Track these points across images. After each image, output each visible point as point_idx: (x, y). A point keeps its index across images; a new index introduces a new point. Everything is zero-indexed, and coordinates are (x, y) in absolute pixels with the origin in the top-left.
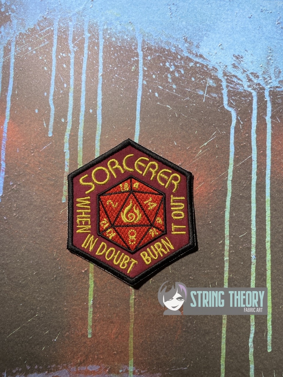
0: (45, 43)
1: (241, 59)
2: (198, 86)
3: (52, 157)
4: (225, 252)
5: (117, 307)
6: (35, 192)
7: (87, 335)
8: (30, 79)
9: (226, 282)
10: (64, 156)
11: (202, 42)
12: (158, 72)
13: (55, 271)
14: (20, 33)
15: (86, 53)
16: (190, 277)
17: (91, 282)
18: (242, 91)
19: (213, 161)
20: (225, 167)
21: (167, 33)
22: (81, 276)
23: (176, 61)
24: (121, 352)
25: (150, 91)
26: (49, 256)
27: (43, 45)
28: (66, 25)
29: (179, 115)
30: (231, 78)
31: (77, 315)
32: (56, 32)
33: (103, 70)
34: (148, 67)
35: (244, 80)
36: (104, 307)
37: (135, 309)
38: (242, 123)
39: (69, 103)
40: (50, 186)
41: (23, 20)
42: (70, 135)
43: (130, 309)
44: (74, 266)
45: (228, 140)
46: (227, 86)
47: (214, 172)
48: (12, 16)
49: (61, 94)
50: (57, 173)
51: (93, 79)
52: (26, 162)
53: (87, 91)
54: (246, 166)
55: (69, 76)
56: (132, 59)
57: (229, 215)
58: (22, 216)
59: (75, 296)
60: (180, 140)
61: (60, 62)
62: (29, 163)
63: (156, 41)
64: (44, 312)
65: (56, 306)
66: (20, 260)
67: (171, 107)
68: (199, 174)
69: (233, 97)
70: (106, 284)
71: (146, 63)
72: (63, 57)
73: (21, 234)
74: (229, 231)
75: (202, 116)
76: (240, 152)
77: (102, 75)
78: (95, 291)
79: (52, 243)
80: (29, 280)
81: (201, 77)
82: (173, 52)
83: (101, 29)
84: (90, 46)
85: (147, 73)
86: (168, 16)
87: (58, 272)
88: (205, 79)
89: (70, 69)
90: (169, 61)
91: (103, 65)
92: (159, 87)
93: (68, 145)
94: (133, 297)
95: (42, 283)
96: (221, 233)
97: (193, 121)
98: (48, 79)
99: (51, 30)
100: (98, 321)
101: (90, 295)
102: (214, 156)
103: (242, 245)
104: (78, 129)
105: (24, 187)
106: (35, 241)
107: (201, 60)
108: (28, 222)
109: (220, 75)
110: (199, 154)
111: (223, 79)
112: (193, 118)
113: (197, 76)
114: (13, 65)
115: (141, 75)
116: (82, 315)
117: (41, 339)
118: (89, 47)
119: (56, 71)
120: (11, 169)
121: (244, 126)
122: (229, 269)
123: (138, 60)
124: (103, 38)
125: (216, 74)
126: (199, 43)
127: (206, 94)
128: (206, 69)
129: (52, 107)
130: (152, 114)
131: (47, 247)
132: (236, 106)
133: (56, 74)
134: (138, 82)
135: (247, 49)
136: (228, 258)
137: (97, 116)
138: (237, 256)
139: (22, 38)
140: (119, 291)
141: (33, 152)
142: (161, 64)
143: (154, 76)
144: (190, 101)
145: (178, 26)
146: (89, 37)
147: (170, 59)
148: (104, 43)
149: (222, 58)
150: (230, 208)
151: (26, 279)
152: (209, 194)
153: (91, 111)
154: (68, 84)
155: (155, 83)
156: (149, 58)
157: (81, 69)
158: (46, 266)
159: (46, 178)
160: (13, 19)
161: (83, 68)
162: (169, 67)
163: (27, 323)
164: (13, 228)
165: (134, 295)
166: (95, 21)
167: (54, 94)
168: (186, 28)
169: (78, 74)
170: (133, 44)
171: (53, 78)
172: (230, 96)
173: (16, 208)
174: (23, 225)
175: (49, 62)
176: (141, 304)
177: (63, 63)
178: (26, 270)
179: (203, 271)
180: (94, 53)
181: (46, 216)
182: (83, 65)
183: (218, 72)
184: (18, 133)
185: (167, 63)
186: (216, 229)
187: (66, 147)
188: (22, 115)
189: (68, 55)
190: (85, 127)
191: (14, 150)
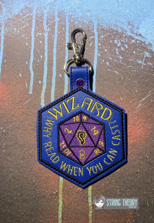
0: (26, 25)
2: (138, 57)
3: (32, 109)
5: (79, 219)
6: (20, 135)
8: (15, 52)
11: (141, 24)
12: (109, 47)
13: (34, 193)
14: (8, 18)
15: (56, 33)
17: (60, 201)
19: (150, 112)
21: (115, 18)
22: (53, 196)
23: (122, 39)
25: (103, 61)
26: (30, 182)
27: (25, 26)
28: (41, 12)
29: (125, 78)
32: (34, 17)
34: (102, 44)
36: (70, 219)
37: (92, 221)
39: (45, 70)
40: (30, 130)
41: (11, 9)
42: (45, 92)
43: (89, 220)
44: (47, 189)
47: (150, 120)
48: (2, 5)
49: (39, 63)
50: (35, 121)
51: (62, 52)
52: (13, 113)
53: (57, 60)
55: (44, 49)
56: (90, 37)
58: (10, 153)
59: (48, 212)
60: (125, 96)
61: (38, 39)
62: (15, 113)
63: (108, 24)
65: (35, 219)
66: (8, 184)
67: (118, 73)
68: (139, 121)
70: (71, 202)
71: (100, 40)
72: (39, 36)
73: (9, 165)
75: (141, 79)
78: (63, 208)
79: (32, 172)
80: (15, 200)
81: (140, 50)
82: (120, 32)
83: (68, 15)
84: (59, 27)
85: (101, 48)
86: (116, 5)
87: (36, 193)
88: (143, 52)
89: (44, 44)
90: (117, 39)
92: (110, 58)
93: (44, 100)
94: (91, 212)
95: (24, 202)
97: (134, 83)
98: (29, 52)
99: (31, 16)
101: (60, 210)
102: (150, 108)
104: (51, 88)
105: (11, 131)
106: (19, 171)
107: (140, 38)
108: (14, 157)
110: (139, 106)
112: (134, 80)
113: (137, 50)
114: (3, 41)
115: (96, 49)
118: (58, 28)
119: (34, 46)
120: (2, 118)
123: (94, 38)
124: (69, 22)
125: (151, 48)
126: (138, 26)
127: (144, 63)
128: (144, 45)
129: (32, 72)
130: (105, 78)
131: (28, 175)
133: (34, 48)
134: (94, 55)
137: (64, 79)
139: (10, 22)
140: (81, 207)
141: (18, 105)
142: (111, 41)
143: (106, 50)
144: (132, 68)
145: (123, 13)
146: (58, 21)
147: (117, 37)
148: (69, 25)
151: (12, 199)
152: (147, 136)
153: (60, 75)
154: (44, 56)
155: (106, 55)
156: (102, 36)
157: (53, 44)
158: (27, 189)
159: (27, 124)
160: (3, 7)
161: (54, 44)
162: (117, 43)
164: (3, 161)
165: (92, 210)
166: (63, 9)
167: (33, 63)
168: (129, 14)
169: (51, 48)
170: (91, 26)
171: (32, 51)
173: (6, 146)
174: (10, 159)
175: (29, 39)
176: (97, 217)
177: (40, 40)
178: (12, 192)
179: (142, 192)
180: (62, 32)
181: (28, 152)
182: (55, 42)
183: (152, 47)
184: (7, 91)
185: (116, 40)
186: (152, 162)
187: (42, 102)
188: (10, 78)
189: (43, 34)
190: (56, 87)
191: (4, 103)
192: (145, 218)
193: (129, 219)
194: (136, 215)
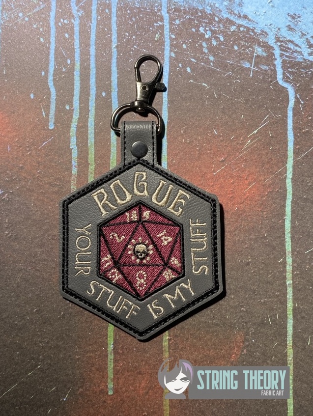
0: (40, 6)
1: (299, 19)
2: (242, 56)
3: (54, 155)
4: (287, 274)
5: (146, 352)
6: (34, 203)
7: (108, 392)
8: (21, 54)
9: (290, 314)
10: (71, 154)
12: (190, 40)
13: (62, 306)
15: (94, 19)
16: (242, 309)
18: (302, 60)
19: (267, 154)
20: (282, 162)
23: (212, 25)
24: (154, 412)
25: (180, 65)
27: (38, 9)
29: (220, 95)
30: (286, 44)
31: (93, 365)
33: (117, 40)
34: (176, 35)
35: (303, 46)
36: (128, 352)
37: (169, 354)
38: (302, 103)
39: (75, 84)
40: (53, 194)
42: (77, 126)
43: (164, 354)
45: (284, 126)
46: (281, 55)
47: (268, 169)
49: (64, 73)
50: (62, 177)
51: (105, 52)
52: (20, 164)
53: (97, 68)
54: (310, 159)
55: (74, 49)
56: (155, 24)
57: (290, 225)
58: (17, 235)
59: (89, 339)
60: (222, 127)
61: (61, 30)
62: (23, 164)
64: (49, 361)
65: (65, 354)
66: (15, 293)
67: (208, 86)
68: (249, 171)
69: (289, 70)
71: (174, 28)
72: (64, 24)
73: (15, 258)
74: (292, 245)
75: (249, 95)
76: (301, 140)
77: (117, 47)
78: (116, 332)
80: (28, 320)
81: (246, 44)
82: (208, 13)
84: (99, 8)
85: (175, 42)
87: (66, 307)
88: (252, 47)
89: (74, 39)
90: (204, 25)
91: (117, 33)
92: (191, 59)
93: (75, 140)
94: (167, 338)
95: (45, 323)
96: (280, 248)
97: (238, 102)
98: (46, 53)
100: (121, 372)
101: (110, 336)
102: (267, 148)
103: (309, 263)
104: (88, 116)
105: (19, 196)
106: (34, 268)
107: (246, 22)
108: (25, 242)
109: (271, 41)
110: (248, 145)
111: (275, 46)
112: (237, 98)
113: (241, 43)
115: (167, 45)
116: (99, 364)
117: (45, 399)
118: (98, 10)
119: (56, 42)
120: (2, 173)
121: (305, 107)
122: (293, 296)
123: (164, 26)
125: (266, 40)
127: (254, 67)
128: (252, 34)
129: (53, 90)
130: (184, 96)
131: (51, 275)
132: (293, 81)
133: (56, 47)
134: (164, 55)
135: (305, 6)
136: (291, 282)
137: (111, 101)
138: (303, 278)
139: (11, 2)
142: (194, 30)
143: (184, 46)
144: (233, 77)
147: (204, 22)
148: (118, 4)
149: (273, 18)
150: (292, 215)
151: (23, 319)
152: (262, 197)
153: (104, 94)
154: (73, 60)
155: (186, 54)
156: (177, 22)
157: (89, 39)
158: (50, 300)
159: (47, 184)
161: (91, 38)
162: (204, 32)
163: (27, 378)
164: (4, 251)
165: (168, 334)
167: (54, 73)
169: (85, 45)
170: (156, 5)
171: (52, 52)
172: (286, 67)
173: (9, 224)
174: (18, 247)
175: (46, 31)
176: (178, 347)
177: (65, 32)
178: (23, 307)
179: (259, 299)
180: (105, 17)
181: (49, 233)
182: (92, 34)
183: (268, 37)
184: (8, 125)
185: (201, 28)
186: (274, 243)
187: (73, 142)
188: (13, 102)
189: (70, 21)
190: (96, 115)
191: (3, 148)
192: (266, 346)
193: (236, 349)
194: (248, 341)
